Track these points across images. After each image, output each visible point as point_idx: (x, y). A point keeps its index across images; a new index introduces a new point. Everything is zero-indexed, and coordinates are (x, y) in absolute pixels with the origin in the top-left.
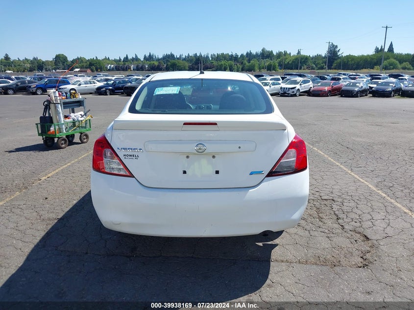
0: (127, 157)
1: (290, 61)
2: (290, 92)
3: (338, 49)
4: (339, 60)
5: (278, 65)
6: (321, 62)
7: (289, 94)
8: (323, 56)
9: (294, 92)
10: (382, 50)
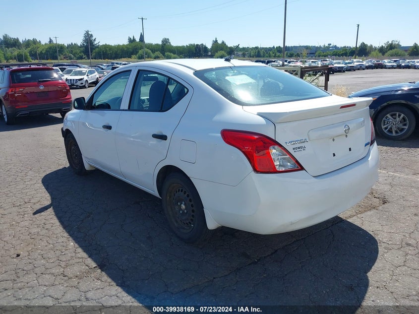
0: (296, 150)
1: (43, 50)
2: (79, 83)
3: (93, 38)
4: (97, 50)
5: (28, 54)
6: (78, 51)
7: (77, 86)
8: (79, 45)
9: (82, 84)
10: (134, 40)
